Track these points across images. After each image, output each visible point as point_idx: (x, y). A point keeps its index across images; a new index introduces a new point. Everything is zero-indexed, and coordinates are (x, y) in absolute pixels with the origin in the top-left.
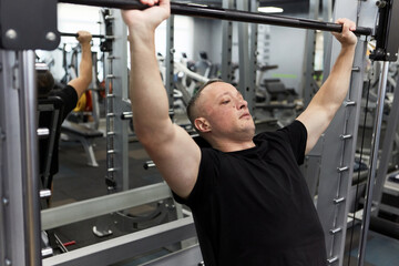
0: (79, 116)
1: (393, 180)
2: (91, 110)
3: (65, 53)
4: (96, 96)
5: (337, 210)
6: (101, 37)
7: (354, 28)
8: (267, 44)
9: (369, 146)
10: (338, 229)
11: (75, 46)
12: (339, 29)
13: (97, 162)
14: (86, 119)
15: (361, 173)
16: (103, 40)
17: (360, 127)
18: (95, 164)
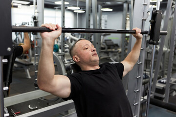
1: (160, 82)
2: (28, 53)
7: (140, 32)
8: (106, 24)
10: (137, 104)
14: (25, 57)
15: (146, 80)
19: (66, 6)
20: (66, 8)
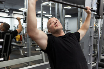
0: (18, 42)
1: (103, 55)
2: (22, 40)
3: (15, 27)
4: (23, 37)
5: (89, 58)
6: (24, 19)
7: (90, 8)
8: (67, 25)
9: (96, 49)
10: (90, 63)
11: (18, 25)
12: (86, 9)
13: (23, 54)
14: (20, 43)
15: (95, 54)
16: (24, 20)
17: (93, 45)
18: (22, 54)
19: (44, 14)
20: (44, 15)
